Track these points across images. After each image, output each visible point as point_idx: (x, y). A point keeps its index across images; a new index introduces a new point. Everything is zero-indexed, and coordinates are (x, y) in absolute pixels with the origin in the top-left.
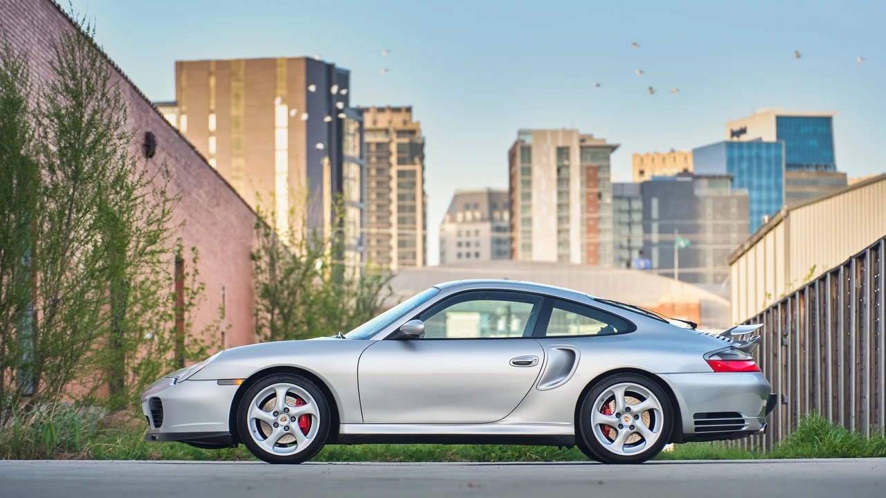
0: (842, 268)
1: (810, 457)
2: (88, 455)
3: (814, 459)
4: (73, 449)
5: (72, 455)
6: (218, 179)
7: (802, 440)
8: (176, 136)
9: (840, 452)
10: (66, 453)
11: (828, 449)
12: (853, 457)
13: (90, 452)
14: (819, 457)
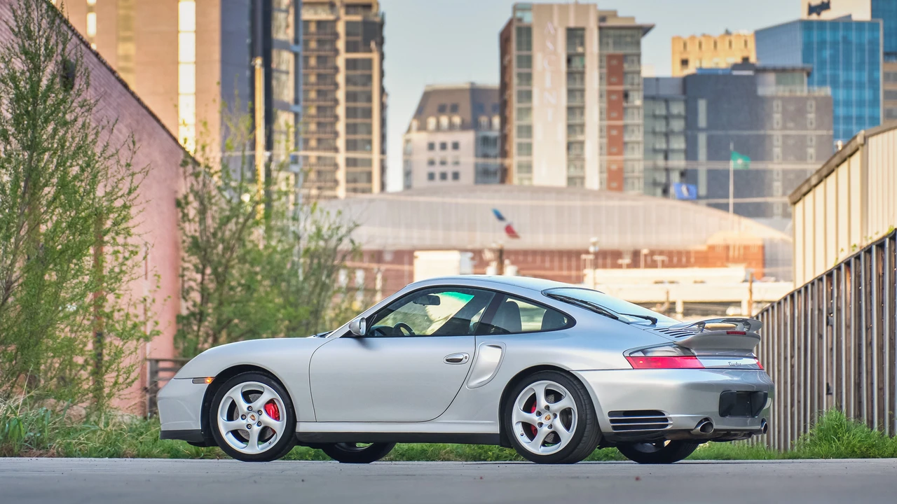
0: (887, 240)
1: (827, 457)
2: (58, 452)
3: (832, 460)
4: (42, 446)
5: (41, 452)
6: (140, 107)
7: (820, 439)
8: (95, 59)
9: (858, 452)
10: (34, 450)
11: (846, 448)
12: (873, 457)
13: (60, 449)
14: (836, 458)
